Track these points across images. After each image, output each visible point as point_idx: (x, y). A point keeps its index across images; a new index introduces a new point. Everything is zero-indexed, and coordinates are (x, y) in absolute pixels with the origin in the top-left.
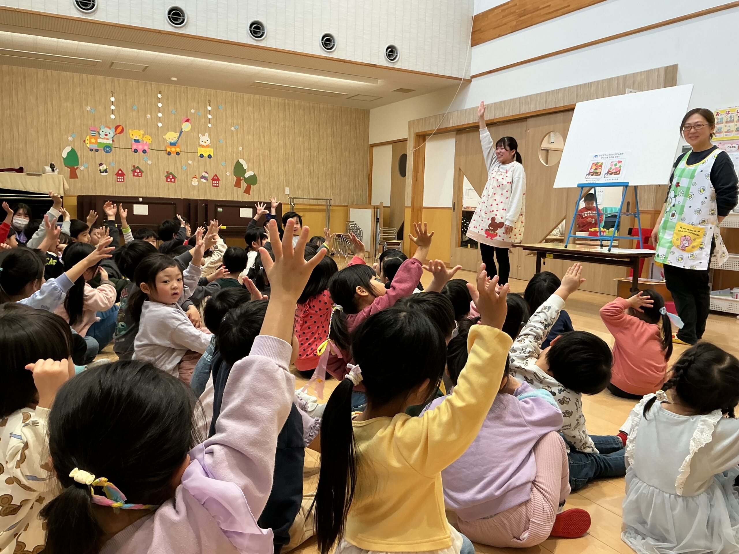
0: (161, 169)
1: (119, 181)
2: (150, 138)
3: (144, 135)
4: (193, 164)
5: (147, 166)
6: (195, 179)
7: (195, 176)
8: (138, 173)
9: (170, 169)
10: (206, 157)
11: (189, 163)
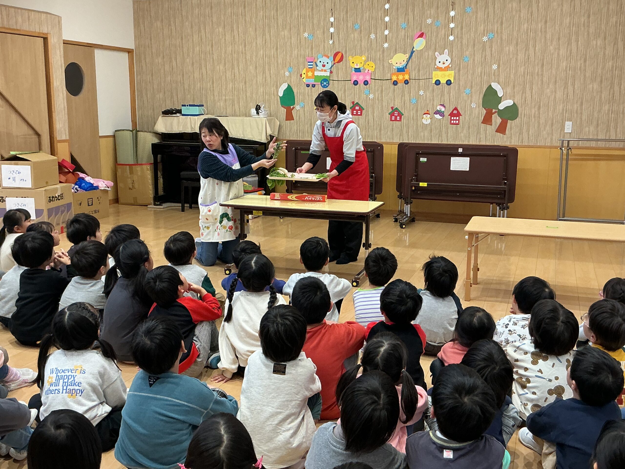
0: (385, 104)
2: (373, 65)
3: (365, 61)
4: (424, 95)
5: (368, 100)
6: (426, 115)
7: (428, 111)
8: (357, 110)
9: (396, 103)
10: (444, 84)
11: (420, 94)
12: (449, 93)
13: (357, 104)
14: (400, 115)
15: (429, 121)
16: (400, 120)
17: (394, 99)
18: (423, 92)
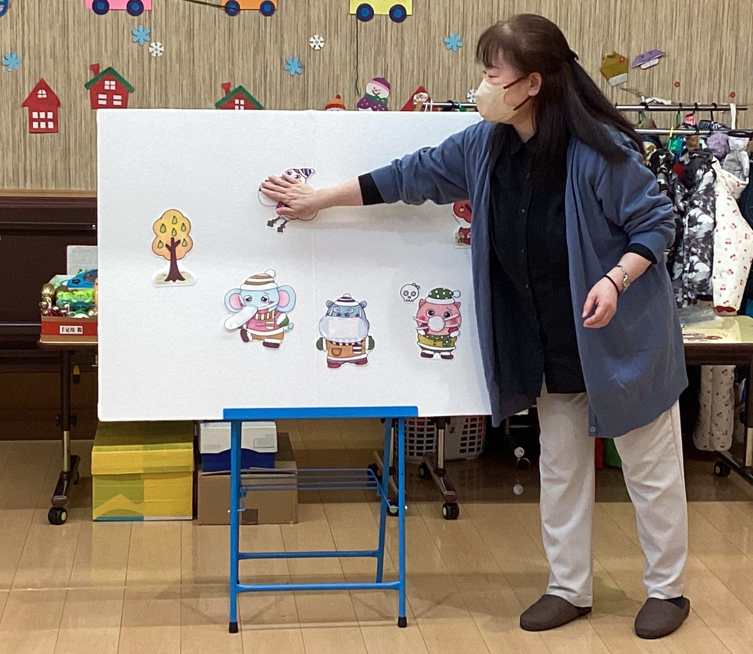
0: (202, 71)
1: (39, 131)
4: (327, 50)
5: (146, 63)
6: (334, 110)
7: (338, 97)
8: (110, 94)
9: (238, 74)
10: (384, 18)
11: (312, 45)
12: (400, 44)
13: (111, 74)
17: (232, 60)
18: (322, 39)
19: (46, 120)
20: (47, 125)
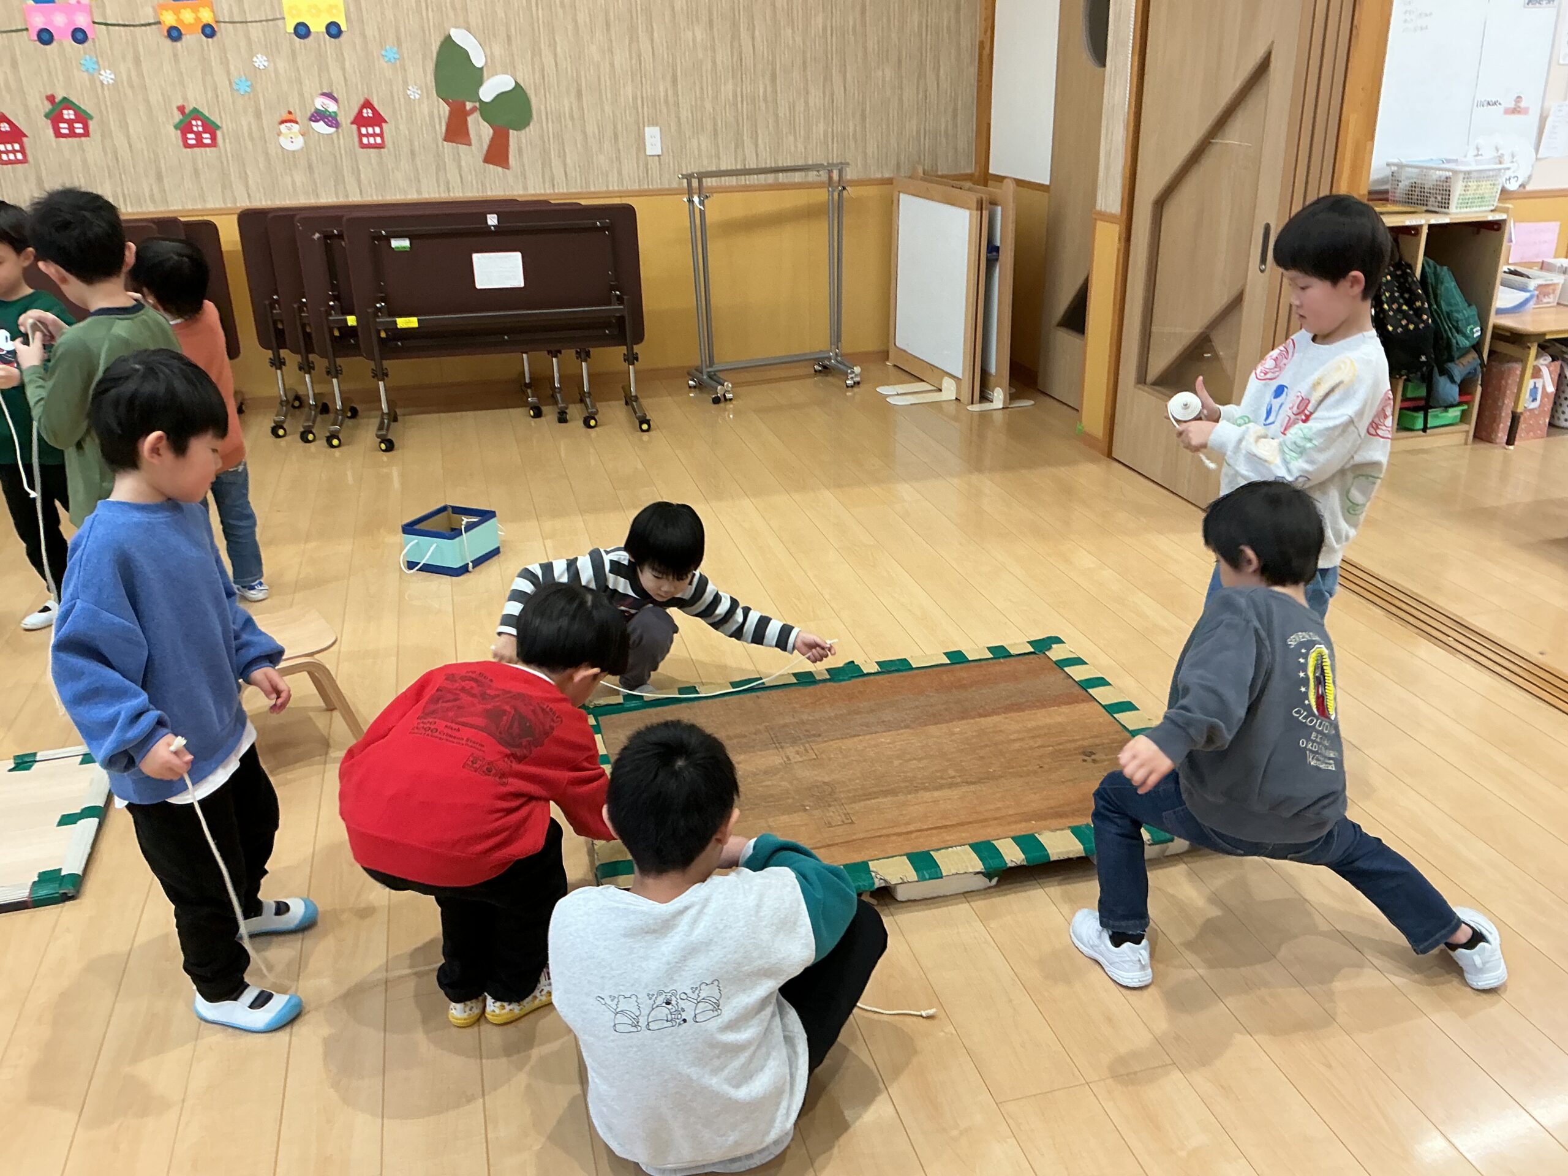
0: (155, 97)
1: (10, 162)
4: (271, 69)
5: (100, 91)
6: (288, 124)
7: (290, 113)
8: (70, 122)
9: (190, 96)
10: (321, 35)
11: (256, 65)
12: (341, 60)
13: (67, 103)
14: (211, 128)
15: (298, 143)
16: (214, 143)
17: (182, 83)
18: (265, 58)
19: (14, 152)
20: (15, 156)
